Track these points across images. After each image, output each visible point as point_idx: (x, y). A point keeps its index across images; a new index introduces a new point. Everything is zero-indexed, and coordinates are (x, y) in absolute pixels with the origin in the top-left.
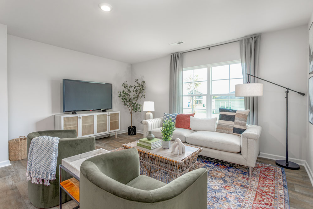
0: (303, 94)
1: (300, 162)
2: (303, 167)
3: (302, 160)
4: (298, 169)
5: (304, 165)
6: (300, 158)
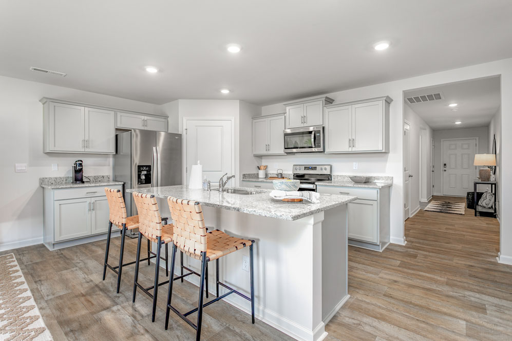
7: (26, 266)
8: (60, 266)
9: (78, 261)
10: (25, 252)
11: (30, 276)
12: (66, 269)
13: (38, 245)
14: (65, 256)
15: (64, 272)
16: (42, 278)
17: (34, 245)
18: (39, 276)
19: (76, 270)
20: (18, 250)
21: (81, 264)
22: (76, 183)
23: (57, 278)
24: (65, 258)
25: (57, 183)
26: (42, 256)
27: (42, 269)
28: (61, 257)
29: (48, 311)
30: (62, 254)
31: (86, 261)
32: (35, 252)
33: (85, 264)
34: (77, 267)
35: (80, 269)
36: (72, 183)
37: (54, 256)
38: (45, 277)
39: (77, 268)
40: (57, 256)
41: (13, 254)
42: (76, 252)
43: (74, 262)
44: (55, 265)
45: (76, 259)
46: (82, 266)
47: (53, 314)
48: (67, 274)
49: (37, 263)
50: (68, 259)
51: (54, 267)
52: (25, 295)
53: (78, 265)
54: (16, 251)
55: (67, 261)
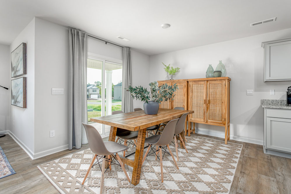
0: (7, 89)
1: (5, 132)
2: (8, 135)
3: (7, 131)
4: (4, 136)
5: (8, 133)
6: (6, 130)
7: (244, 156)
8: (263, 169)
9: (280, 174)
10: (249, 147)
11: (241, 165)
12: (266, 175)
13: (259, 145)
14: (271, 163)
15: (263, 177)
16: (247, 172)
17: (257, 145)
18: (246, 169)
19: (273, 181)
20: (246, 143)
21: (280, 178)
22: (288, 105)
23: (255, 178)
24: (271, 164)
25: (273, 104)
26: (257, 155)
27: (250, 164)
28: (268, 162)
29: (241, 160)
30: (271, 160)
31: (287, 177)
32: (255, 150)
33: (284, 179)
34: (275, 178)
35: (278, 182)
36: (286, 105)
37: (264, 158)
38: (248, 172)
39: (275, 180)
40: (266, 160)
41: (242, 145)
42: (283, 164)
43: (276, 171)
44: (260, 166)
45: (279, 170)
46: (280, 181)
47: (242, 162)
48: (264, 180)
49: (250, 158)
50: (272, 166)
51: (259, 167)
52: (237, 155)
53: (278, 177)
54: (245, 144)
55: (271, 168)
